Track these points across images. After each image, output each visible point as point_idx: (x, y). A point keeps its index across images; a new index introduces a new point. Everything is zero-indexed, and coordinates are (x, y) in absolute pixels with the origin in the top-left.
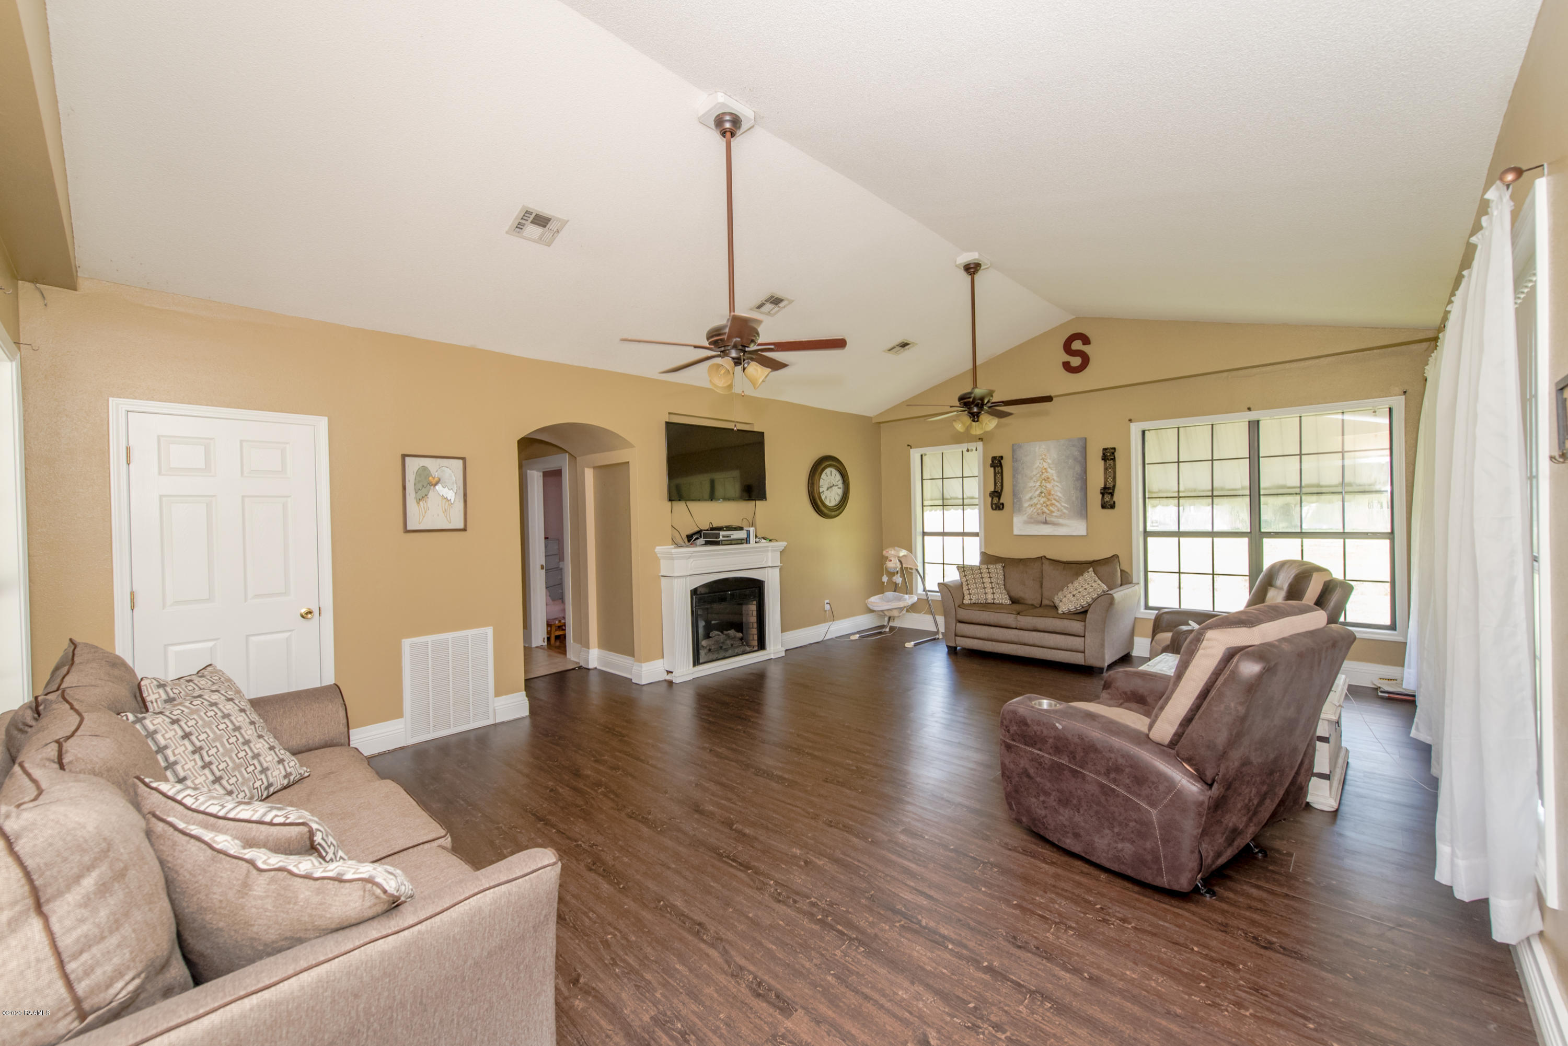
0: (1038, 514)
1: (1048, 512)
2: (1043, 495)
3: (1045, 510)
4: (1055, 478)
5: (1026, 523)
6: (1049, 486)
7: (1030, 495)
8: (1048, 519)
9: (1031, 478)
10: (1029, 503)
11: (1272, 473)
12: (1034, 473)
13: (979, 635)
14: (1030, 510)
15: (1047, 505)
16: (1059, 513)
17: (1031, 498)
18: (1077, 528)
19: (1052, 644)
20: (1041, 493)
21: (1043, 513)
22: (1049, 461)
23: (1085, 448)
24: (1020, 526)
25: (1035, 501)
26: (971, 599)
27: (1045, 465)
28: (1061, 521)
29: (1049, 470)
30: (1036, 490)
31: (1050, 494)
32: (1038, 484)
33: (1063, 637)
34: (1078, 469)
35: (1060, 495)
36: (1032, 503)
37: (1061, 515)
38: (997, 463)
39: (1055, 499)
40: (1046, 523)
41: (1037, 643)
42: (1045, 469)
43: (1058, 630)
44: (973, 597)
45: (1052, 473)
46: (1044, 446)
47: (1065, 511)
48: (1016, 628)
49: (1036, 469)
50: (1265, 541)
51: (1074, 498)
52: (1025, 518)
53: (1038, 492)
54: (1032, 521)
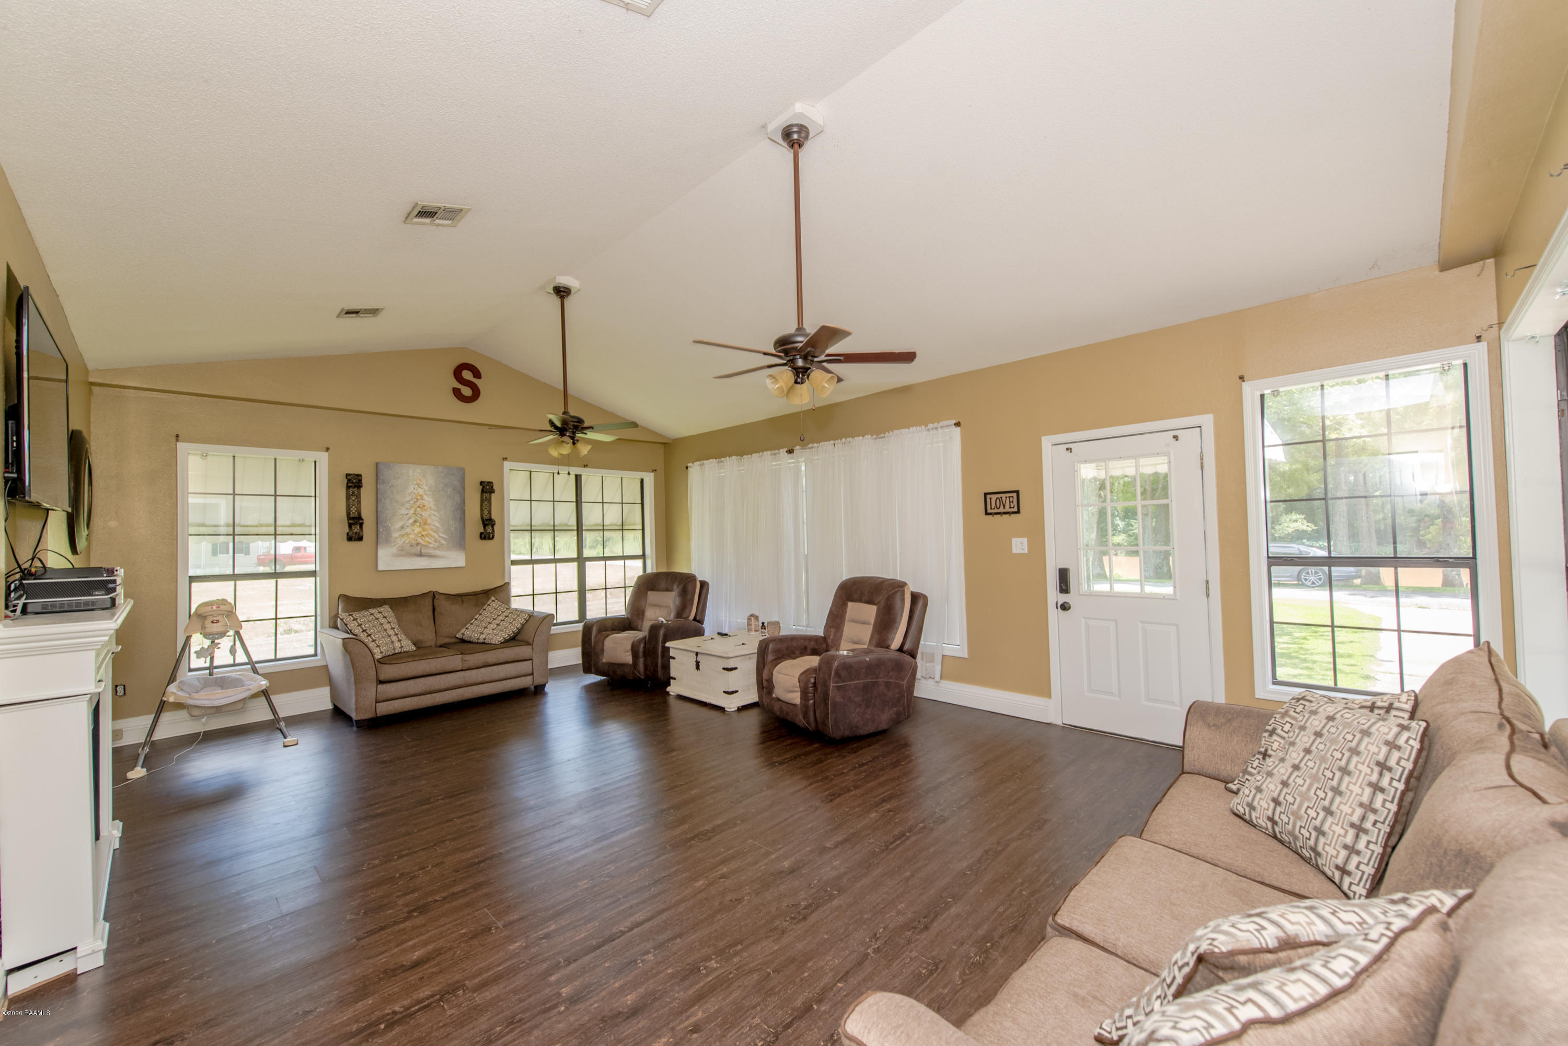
0: (411, 546)
1: (423, 543)
2: (418, 524)
3: (420, 540)
4: (432, 506)
5: (396, 556)
6: (425, 514)
7: (401, 524)
8: (423, 551)
9: (403, 505)
10: (400, 533)
11: (591, 515)
12: (408, 499)
13: (412, 692)
14: (400, 542)
15: (423, 536)
16: (437, 544)
17: (402, 528)
18: (457, 559)
19: (502, 675)
20: (415, 521)
21: (417, 544)
22: (426, 488)
23: (463, 479)
24: (387, 559)
25: (408, 530)
26: (382, 653)
27: (421, 491)
28: (438, 552)
29: (425, 497)
30: (409, 519)
31: (425, 523)
32: (412, 511)
33: (512, 665)
34: (458, 499)
35: (437, 524)
36: (403, 532)
37: (439, 547)
38: (354, 483)
39: (432, 530)
40: (421, 555)
41: (486, 679)
42: (421, 496)
43: (511, 659)
44: (384, 649)
45: (429, 501)
46: (419, 471)
47: (443, 542)
48: (462, 670)
49: (410, 494)
50: (587, 563)
51: (453, 529)
52: (394, 550)
53: (411, 521)
54: (405, 552)
